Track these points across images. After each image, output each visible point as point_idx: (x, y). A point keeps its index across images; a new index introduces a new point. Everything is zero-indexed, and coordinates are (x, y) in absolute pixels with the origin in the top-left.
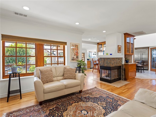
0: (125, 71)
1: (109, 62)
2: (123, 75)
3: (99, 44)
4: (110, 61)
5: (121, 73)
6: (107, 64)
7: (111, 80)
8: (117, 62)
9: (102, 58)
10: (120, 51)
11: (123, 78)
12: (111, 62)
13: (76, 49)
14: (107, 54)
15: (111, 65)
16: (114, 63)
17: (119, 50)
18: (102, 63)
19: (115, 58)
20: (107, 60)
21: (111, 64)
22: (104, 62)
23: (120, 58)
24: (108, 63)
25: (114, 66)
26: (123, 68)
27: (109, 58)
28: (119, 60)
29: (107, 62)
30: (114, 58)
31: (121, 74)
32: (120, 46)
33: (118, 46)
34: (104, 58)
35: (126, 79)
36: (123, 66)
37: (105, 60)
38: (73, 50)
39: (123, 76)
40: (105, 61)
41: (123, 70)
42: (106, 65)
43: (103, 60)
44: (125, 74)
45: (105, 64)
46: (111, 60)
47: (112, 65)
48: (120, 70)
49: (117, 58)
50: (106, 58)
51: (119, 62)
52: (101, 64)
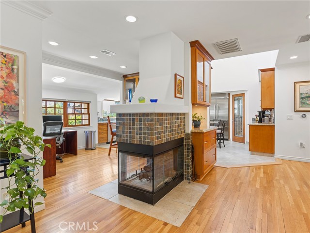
0: (193, 152)
1: (148, 129)
2: (189, 166)
3: (127, 79)
4: (152, 125)
5: (182, 158)
6: (140, 134)
7: (153, 193)
8: (173, 127)
10: (180, 93)
11: (188, 172)
12: (152, 129)
14: (142, 100)
15: (152, 139)
16: (164, 132)
17: (178, 89)
18: (123, 132)
19: (166, 114)
20: (141, 120)
21: (152, 134)
22: (130, 128)
23: (180, 114)
24: (144, 133)
25: (163, 140)
26: (189, 145)
27: (148, 115)
28: (177, 119)
29: (141, 129)
30: (162, 114)
31: (182, 161)
32: (182, 79)
33: (176, 75)
34: (130, 115)
35: (197, 175)
36: (189, 139)
37: (133, 120)
39: (188, 169)
40: (134, 124)
41: (188, 149)
42: (136, 139)
43: (127, 120)
44: (193, 161)
45: (134, 137)
46: (152, 120)
47: (158, 138)
48: (180, 149)
49: (172, 114)
50: (137, 114)
51: (179, 126)
52: (121, 136)
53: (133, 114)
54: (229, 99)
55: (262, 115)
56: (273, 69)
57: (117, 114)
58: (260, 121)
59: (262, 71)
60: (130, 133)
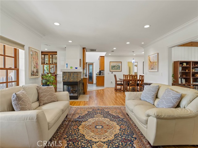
1: (76, 77)
7: (78, 96)
9: (66, 72)
11: (82, 92)
13: (36, 59)
14: (71, 67)
18: (66, 78)
20: (73, 74)
22: (69, 77)
27: (76, 72)
29: (73, 77)
33: (80, 59)
34: (69, 72)
36: (82, 81)
37: (70, 74)
38: (33, 60)
40: (70, 75)
43: (67, 74)
45: (70, 79)
50: (72, 72)
53: (70, 72)
54: (87, 65)
55: (100, 72)
56: (104, 57)
57: (63, 72)
58: (100, 75)
59: (101, 56)
60: (69, 78)
